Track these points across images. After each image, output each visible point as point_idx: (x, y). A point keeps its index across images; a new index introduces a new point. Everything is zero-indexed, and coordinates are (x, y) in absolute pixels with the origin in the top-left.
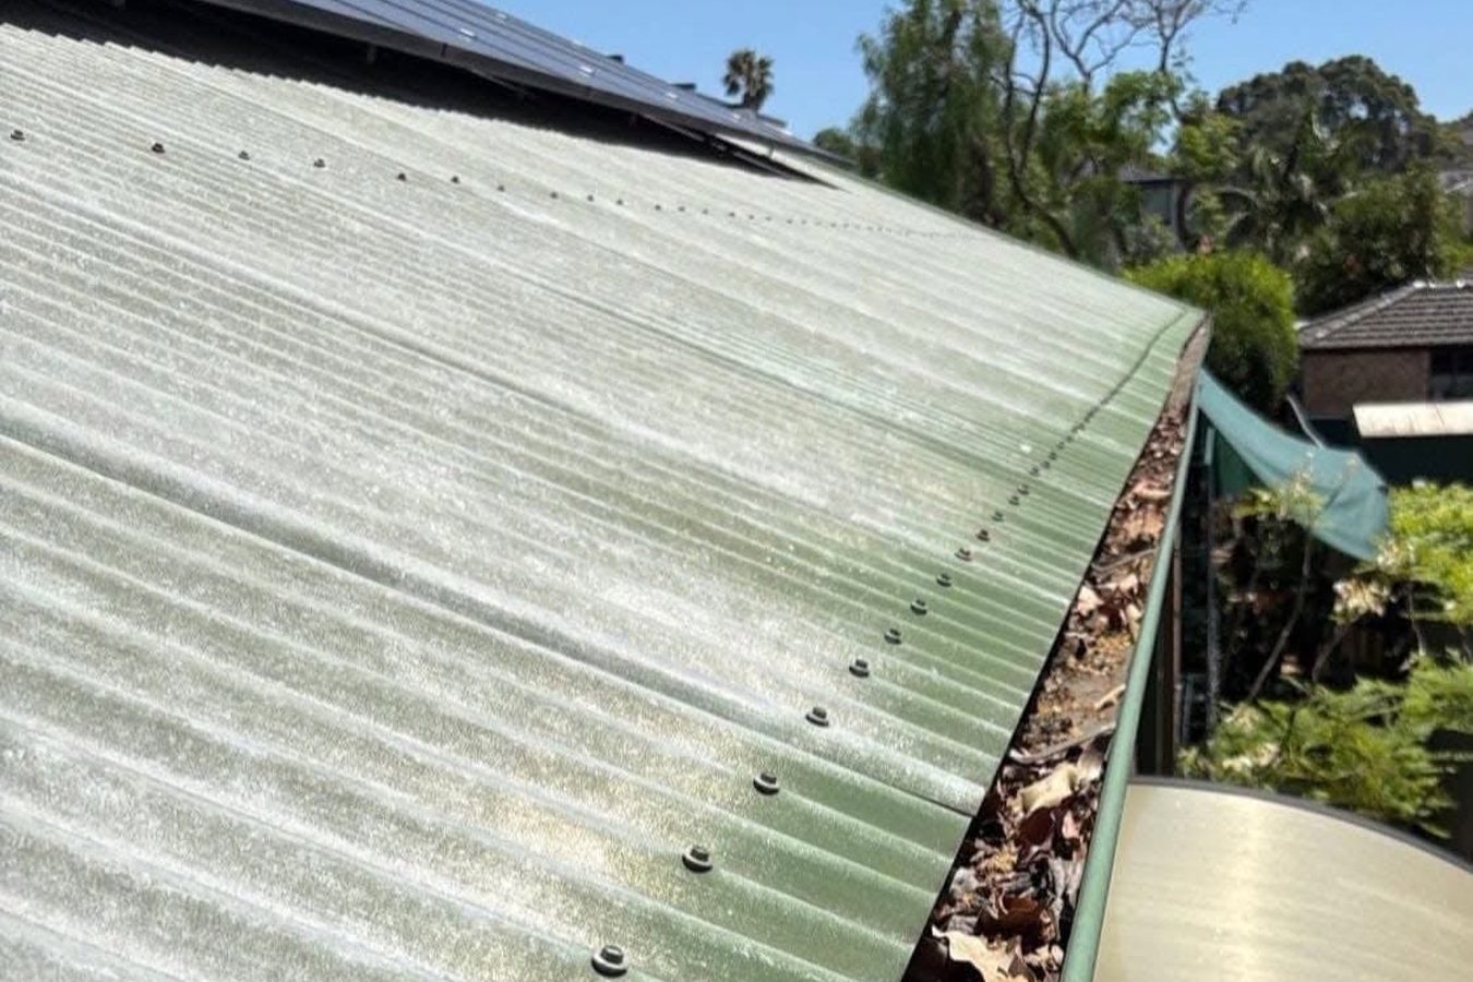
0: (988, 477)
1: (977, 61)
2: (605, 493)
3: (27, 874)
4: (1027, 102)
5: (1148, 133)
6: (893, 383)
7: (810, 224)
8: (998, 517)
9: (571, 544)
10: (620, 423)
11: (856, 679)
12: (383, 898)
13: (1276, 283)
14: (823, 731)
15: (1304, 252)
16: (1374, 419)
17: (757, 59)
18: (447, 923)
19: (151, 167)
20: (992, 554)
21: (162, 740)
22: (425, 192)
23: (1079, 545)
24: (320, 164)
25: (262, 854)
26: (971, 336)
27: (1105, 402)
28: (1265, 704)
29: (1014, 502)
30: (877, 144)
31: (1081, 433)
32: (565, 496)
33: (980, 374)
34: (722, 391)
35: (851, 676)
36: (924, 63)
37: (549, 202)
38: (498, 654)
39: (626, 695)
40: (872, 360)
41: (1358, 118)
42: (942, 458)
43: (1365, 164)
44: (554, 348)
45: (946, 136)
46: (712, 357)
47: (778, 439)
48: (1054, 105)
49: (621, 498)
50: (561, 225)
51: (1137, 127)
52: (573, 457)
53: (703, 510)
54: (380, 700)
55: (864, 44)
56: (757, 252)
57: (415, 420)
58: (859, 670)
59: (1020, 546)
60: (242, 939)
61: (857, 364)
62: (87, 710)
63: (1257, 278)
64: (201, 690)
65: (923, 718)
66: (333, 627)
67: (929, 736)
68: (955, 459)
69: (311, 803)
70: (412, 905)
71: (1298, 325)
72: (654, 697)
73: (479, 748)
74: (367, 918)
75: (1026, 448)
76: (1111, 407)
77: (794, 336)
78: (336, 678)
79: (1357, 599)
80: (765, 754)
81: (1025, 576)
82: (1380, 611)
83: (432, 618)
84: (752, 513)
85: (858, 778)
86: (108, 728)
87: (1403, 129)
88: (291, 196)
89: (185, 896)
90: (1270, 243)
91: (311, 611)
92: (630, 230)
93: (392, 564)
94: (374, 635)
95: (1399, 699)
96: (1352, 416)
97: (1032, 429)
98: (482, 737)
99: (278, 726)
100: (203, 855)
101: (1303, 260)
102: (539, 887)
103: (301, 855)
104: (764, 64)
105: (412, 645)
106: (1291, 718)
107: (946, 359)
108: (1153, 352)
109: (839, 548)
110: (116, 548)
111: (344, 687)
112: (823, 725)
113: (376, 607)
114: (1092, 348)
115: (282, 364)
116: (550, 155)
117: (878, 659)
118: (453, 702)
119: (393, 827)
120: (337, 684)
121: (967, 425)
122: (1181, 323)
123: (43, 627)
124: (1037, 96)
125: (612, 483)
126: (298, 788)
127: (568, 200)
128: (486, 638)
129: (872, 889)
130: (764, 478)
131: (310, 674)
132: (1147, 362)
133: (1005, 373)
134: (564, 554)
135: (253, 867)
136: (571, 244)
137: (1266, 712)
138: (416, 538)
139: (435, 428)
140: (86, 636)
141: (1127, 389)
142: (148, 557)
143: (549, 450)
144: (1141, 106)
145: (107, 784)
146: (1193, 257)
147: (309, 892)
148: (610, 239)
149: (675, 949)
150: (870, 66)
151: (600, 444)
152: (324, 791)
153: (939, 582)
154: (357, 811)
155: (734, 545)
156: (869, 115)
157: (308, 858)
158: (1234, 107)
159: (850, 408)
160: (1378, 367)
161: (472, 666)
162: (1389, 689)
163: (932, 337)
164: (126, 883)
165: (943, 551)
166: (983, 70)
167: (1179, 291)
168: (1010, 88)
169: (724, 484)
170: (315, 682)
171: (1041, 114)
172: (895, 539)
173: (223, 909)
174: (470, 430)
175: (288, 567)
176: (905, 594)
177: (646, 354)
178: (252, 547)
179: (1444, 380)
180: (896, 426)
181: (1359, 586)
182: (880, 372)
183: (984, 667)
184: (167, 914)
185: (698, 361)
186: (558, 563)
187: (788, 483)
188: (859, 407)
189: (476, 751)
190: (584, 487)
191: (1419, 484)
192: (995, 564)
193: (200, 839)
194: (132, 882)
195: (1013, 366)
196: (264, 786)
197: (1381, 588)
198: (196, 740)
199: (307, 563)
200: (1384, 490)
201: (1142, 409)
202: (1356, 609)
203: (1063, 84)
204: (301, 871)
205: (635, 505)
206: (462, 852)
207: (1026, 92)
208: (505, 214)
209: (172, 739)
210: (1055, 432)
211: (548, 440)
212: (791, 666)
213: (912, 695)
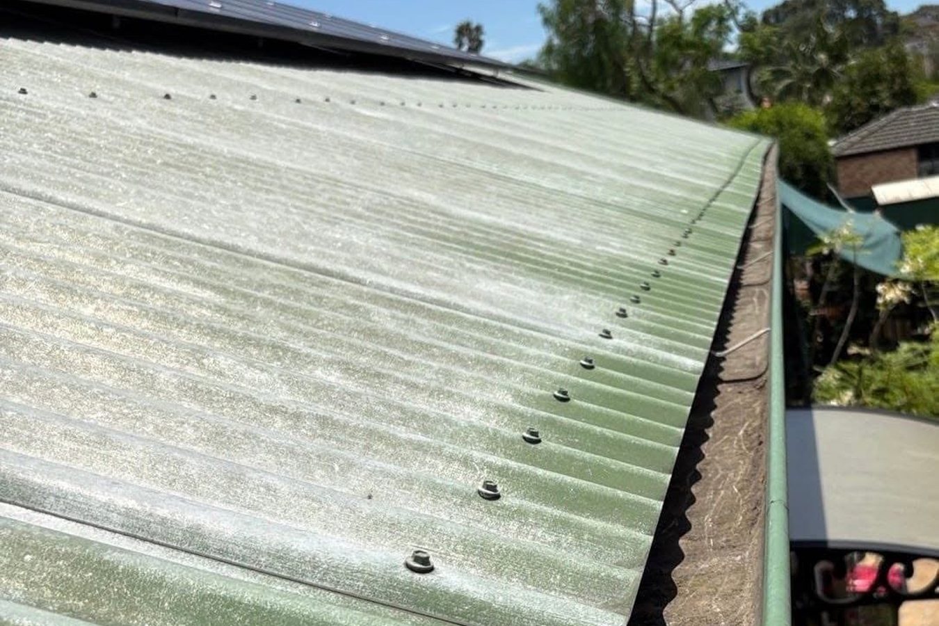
0: (667, 226)
1: (612, 11)
2: (460, 243)
3: (234, 409)
4: (645, 31)
5: (720, 39)
6: (600, 184)
7: (530, 109)
8: (679, 244)
9: (450, 265)
10: (456, 210)
11: (621, 319)
12: (409, 414)
13: (814, 118)
14: (609, 341)
15: (828, 99)
16: (886, 193)
17: (474, 25)
18: (445, 424)
19: (168, 106)
20: (679, 261)
21: (276, 353)
22: (312, 107)
23: (728, 255)
24: (254, 98)
25: (343, 399)
26: (640, 160)
27: (724, 187)
28: (843, 366)
29: (686, 237)
30: (555, 66)
31: (714, 203)
32: (438, 244)
33: (646, 176)
34: (506, 192)
35: (617, 317)
36: (579, 16)
37: (380, 107)
38: (429, 315)
39: (502, 330)
40: (583, 173)
41: (850, 18)
42: (638, 219)
43: (858, 43)
44: (407, 175)
45: (597, 57)
46: (497, 177)
47: (545, 213)
48: (661, 31)
49: (469, 244)
50: (392, 118)
51: (713, 37)
52: (437, 227)
53: (516, 248)
54: (377, 336)
55: (542, 9)
56: (504, 124)
57: (346, 212)
58: (623, 314)
59: (695, 257)
60: (348, 431)
61: (576, 175)
62: (234, 343)
63: (802, 117)
64: (285, 334)
65: (661, 334)
66: (341, 305)
67: (667, 342)
68: (645, 218)
69: (359, 378)
70: (425, 417)
71: (831, 143)
72: (517, 330)
73: (433, 355)
74: (404, 425)
75: (685, 211)
76: (728, 189)
77: (538, 165)
78: (352, 327)
79: (890, 294)
80: (582, 352)
81: (700, 270)
82: (906, 300)
83: (391, 300)
84: (542, 248)
85: (634, 360)
86: (247, 350)
87: (879, 21)
88: (243, 115)
89: (315, 413)
90: (805, 96)
91: (327, 298)
92: (430, 118)
93: (361, 277)
94: (364, 307)
95: (927, 352)
96: (872, 194)
97: (684, 203)
98: (435, 350)
99: (329, 347)
100: (314, 401)
101: (829, 104)
102: (484, 411)
103: (364, 397)
104: (478, 29)
105: (386, 312)
106: (860, 372)
107: (626, 170)
108: (747, 161)
109: (594, 263)
110: (219, 276)
111: (356, 331)
112: (610, 338)
113: (359, 296)
114: (710, 161)
115: (268, 191)
116: (373, 85)
117: (630, 309)
118: (413, 335)
119: (404, 387)
120: (353, 329)
121: (648, 202)
122: (760, 146)
123: (199, 310)
124: (650, 27)
125: (462, 237)
126: (351, 372)
127: (390, 106)
128: (422, 308)
129: (656, 406)
130: (544, 233)
131: (337, 326)
132: (743, 167)
133: (664, 176)
134: (450, 270)
135: (340, 405)
136: (400, 127)
137: (844, 371)
138: (369, 265)
139: (359, 216)
140: (222, 312)
141: (736, 180)
142: (237, 278)
143: (422, 224)
144: (713, 25)
145: (257, 371)
146: (760, 110)
147: (371, 415)
148: (420, 123)
149: (560, 434)
150: (547, 21)
151: (449, 220)
152: (365, 372)
153: (654, 275)
154: (383, 381)
155: (537, 263)
156: (549, 50)
157: (367, 399)
158: (772, 20)
159: (581, 197)
160: (883, 163)
161: (419, 320)
162: (920, 347)
163: (617, 160)
164: (284, 409)
165: (653, 262)
166: (616, 15)
167: (755, 128)
168: (634, 24)
169: (523, 236)
170: (339, 329)
171: (654, 38)
172: (624, 257)
173: (335, 418)
174: (378, 217)
175: (308, 280)
176: (637, 281)
177: (459, 176)
178: (287, 272)
179: (927, 165)
180: (610, 205)
181: (891, 287)
182: (591, 178)
183: (688, 312)
184: (308, 423)
185: (488, 179)
186: (446, 274)
187: (557, 234)
188: (585, 196)
189: (433, 356)
190: (446, 239)
191: (920, 228)
192: (681, 264)
193: (311, 393)
194: (287, 409)
195: (665, 172)
196: (333, 372)
197: (905, 286)
198: (293, 352)
199: (318, 278)
200: (898, 234)
201: (748, 189)
202: (891, 301)
203: (666, 19)
204: (365, 405)
205: (477, 247)
206: (442, 396)
207: (644, 25)
208: (358, 115)
209: (281, 353)
210: (700, 203)
211: (420, 219)
212: (584, 316)
213: (653, 324)
